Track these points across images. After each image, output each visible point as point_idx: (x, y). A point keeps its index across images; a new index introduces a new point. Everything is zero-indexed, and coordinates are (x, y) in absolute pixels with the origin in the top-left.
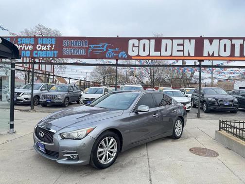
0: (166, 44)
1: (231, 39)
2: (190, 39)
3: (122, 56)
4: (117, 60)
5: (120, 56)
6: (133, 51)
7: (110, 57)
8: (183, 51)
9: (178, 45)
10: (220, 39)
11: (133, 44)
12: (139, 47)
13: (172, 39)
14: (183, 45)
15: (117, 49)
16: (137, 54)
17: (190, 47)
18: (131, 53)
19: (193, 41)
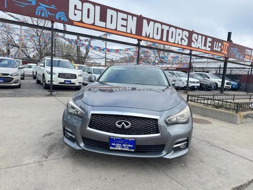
0: (112, 16)
1: (162, 24)
2: (133, 15)
3: (60, 18)
4: (53, 22)
5: (57, 18)
6: (75, 15)
7: (43, 15)
8: (126, 27)
9: (123, 19)
10: (155, 22)
11: (75, 6)
12: (82, 10)
13: (117, 11)
14: (126, 20)
15: (53, 7)
16: (79, 19)
17: (132, 24)
18: (71, 16)
19: (135, 18)
